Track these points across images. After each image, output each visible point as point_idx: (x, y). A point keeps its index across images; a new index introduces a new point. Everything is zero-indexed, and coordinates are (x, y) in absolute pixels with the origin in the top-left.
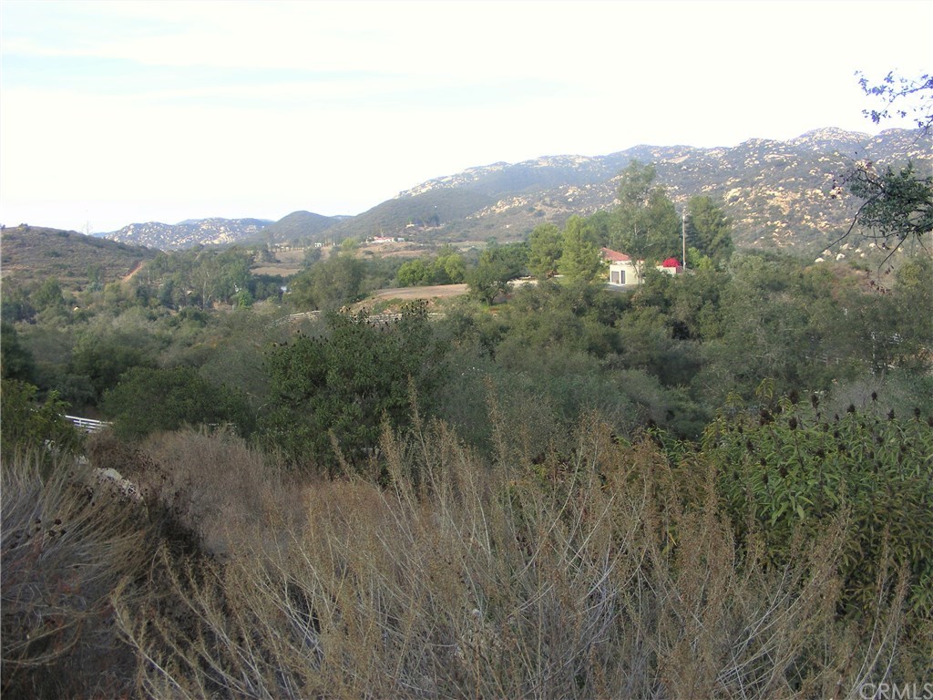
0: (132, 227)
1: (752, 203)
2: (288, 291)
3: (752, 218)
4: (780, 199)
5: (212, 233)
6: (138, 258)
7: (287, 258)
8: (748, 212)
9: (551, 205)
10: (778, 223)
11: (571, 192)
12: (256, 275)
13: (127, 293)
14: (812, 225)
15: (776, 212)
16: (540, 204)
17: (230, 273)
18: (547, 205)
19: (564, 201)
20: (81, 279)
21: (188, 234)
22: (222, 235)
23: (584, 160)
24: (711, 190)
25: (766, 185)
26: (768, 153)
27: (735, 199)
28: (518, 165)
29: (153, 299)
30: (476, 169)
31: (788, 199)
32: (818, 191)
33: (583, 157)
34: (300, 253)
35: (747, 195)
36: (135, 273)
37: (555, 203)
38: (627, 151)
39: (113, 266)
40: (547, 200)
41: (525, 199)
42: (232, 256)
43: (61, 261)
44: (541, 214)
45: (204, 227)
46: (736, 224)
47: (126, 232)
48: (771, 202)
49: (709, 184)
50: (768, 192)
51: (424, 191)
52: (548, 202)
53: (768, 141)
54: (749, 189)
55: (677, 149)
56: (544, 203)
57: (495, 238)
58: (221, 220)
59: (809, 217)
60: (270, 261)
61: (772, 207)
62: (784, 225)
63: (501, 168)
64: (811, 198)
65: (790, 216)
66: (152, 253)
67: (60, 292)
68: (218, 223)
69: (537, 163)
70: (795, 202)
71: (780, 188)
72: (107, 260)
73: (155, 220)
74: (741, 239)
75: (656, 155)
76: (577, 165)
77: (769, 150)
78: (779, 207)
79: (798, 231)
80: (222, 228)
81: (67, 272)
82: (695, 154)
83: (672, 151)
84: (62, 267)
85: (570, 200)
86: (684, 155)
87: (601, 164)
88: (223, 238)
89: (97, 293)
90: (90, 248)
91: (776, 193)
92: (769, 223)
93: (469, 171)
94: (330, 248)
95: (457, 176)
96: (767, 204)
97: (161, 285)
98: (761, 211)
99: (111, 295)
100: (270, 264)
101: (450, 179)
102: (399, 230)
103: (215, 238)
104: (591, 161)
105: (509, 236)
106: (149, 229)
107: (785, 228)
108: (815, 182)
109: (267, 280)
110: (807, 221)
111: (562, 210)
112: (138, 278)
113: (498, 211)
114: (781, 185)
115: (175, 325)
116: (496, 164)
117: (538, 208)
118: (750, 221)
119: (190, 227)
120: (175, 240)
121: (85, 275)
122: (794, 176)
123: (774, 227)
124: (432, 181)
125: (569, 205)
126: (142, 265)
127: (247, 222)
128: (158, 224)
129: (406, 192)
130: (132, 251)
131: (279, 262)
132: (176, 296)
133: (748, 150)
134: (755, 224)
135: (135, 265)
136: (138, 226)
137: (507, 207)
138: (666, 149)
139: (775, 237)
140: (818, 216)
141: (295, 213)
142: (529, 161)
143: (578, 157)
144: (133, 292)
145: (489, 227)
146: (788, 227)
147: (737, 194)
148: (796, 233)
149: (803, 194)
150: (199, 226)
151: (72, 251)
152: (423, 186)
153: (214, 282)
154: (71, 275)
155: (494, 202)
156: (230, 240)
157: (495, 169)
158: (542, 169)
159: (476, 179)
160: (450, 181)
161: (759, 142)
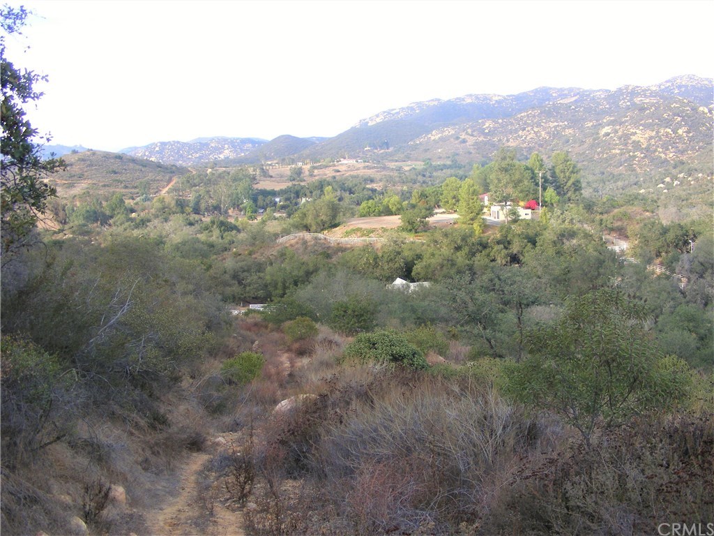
0: (159, 144)
1: (620, 138)
2: (280, 202)
3: (619, 149)
4: (641, 136)
5: (219, 150)
6: (172, 175)
7: (278, 175)
8: (616, 145)
9: (472, 135)
10: (638, 154)
11: (487, 125)
12: (257, 189)
13: (169, 204)
14: (663, 155)
15: (637, 145)
16: (464, 134)
17: (240, 189)
18: (469, 134)
19: (482, 132)
20: (133, 190)
21: (200, 150)
22: (226, 151)
23: (500, 98)
24: (592, 126)
25: (630, 125)
26: (637, 97)
27: (607, 134)
28: (449, 101)
29: (187, 208)
30: (417, 103)
31: (647, 136)
32: (669, 130)
33: (499, 96)
34: (287, 170)
35: (616, 131)
36: (170, 186)
37: (475, 133)
38: (532, 91)
39: (155, 180)
40: (469, 131)
41: (453, 129)
42: (240, 176)
43: (118, 177)
44: (464, 141)
45: (213, 145)
46: (607, 153)
47: (155, 148)
48: (634, 138)
49: (591, 121)
50: (631, 130)
51: (378, 120)
53: (638, 87)
54: (618, 127)
55: (571, 90)
56: (467, 134)
57: (430, 159)
58: (225, 140)
59: (661, 150)
60: (265, 176)
61: (634, 142)
62: (642, 155)
63: (436, 103)
64: (663, 135)
65: (647, 149)
66: (181, 171)
67: (124, 202)
68: (224, 141)
69: (463, 100)
70: (651, 138)
71: (641, 128)
72: (150, 176)
73: (176, 140)
74: (610, 165)
75: (554, 95)
76: (494, 102)
77: (638, 94)
78: (639, 142)
79: (652, 160)
80: (226, 146)
81: (123, 185)
82: (583, 96)
83: (566, 92)
84: (118, 181)
85: (487, 131)
86: (575, 95)
87: (513, 101)
88: (227, 153)
89: (147, 203)
90: (137, 167)
91: (638, 131)
92: (631, 154)
93: (411, 105)
94: (308, 167)
95: (403, 108)
96: (630, 139)
97: (191, 197)
98: (626, 145)
99: (158, 205)
100: (265, 179)
101: (398, 111)
102: (360, 152)
103: (220, 153)
104: (505, 99)
105: (440, 158)
106: (172, 146)
107: (643, 158)
108: (668, 123)
109: (265, 193)
110: (660, 152)
111: (480, 139)
112: (175, 190)
113: (433, 138)
114: (641, 125)
115: (207, 230)
116: (433, 100)
117: (463, 137)
118: (618, 151)
119: (202, 145)
120: (191, 155)
121: (136, 187)
122: (651, 118)
123: (635, 157)
124: (384, 112)
125: (486, 135)
126: (175, 180)
127: (244, 141)
128: (178, 142)
129: (364, 120)
130: (167, 169)
131: (271, 177)
132: (203, 206)
133: (622, 94)
134: (621, 154)
135: (170, 180)
136: (163, 144)
137: (439, 135)
138: (562, 90)
139: (635, 164)
140: (668, 149)
141: (282, 136)
142: (457, 98)
143: (495, 95)
144: (173, 203)
145: (426, 151)
146: (645, 157)
147: (609, 131)
148: (651, 162)
149: (657, 132)
150: (209, 144)
151: (126, 170)
152: (377, 116)
153: (229, 196)
154: (126, 187)
155: (429, 131)
156: (232, 156)
157: (432, 104)
158: (467, 105)
159: (417, 111)
160: (398, 113)
161: (630, 88)
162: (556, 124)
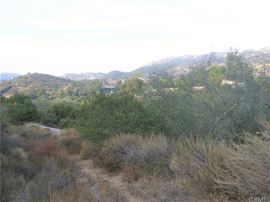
0: (66, 75)
2: (112, 92)
5: (89, 77)
6: (68, 83)
7: (112, 83)
10: (257, 74)
11: (194, 65)
12: (103, 88)
13: (65, 92)
14: (267, 74)
15: (256, 70)
16: (185, 68)
17: (96, 87)
19: (192, 67)
20: (52, 88)
21: (82, 77)
22: (92, 77)
23: (197, 56)
25: (253, 63)
28: (178, 57)
29: (73, 94)
31: (260, 67)
32: (269, 64)
33: (197, 55)
34: (115, 82)
36: (67, 87)
39: (61, 84)
41: (181, 67)
42: (96, 82)
43: (46, 83)
45: (87, 75)
47: (65, 76)
50: (254, 65)
51: (150, 65)
52: (188, 68)
53: (252, 50)
56: (186, 68)
58: (92, 73)
59: (266, 72)
60: (106, 84)
62: (259, 74)
63: (173, 58)
64: (267, 66)
65: (261, 72)
66: (72, 81)
67: (46, 91)
68: (91, 74)
69: (183, 57)
70: (262, 67)
72: (59, 83)
73: (73, 73)
75: (218, 55)
76: (195, 58)
77: (252, 53)
80: (92, 75)
81: (47, 86)
83: (223, 54)
84: (46, 85)
85: (194, 67)
86: (226, 55)
87: (202, 57)
88: (92, 78)
89: (56, 92)
90: (54, 79)
91: (256, 65)
93: (164, 59)
94: (124, 80)
95: (160, 61)
97: (75, 90)
99: (60, 93)
100: (107, 85)
101: (158, 61)
102: (144, 76)
103: (90, 78)
104: (199, 56)
106: (71, 75)
108: (268, 62)
109: (106, 89)
112: (68, 88)
113: (173, 70)
114: (257, 63)
115: (80, 101)
116: (171, 57)
117: (185, 70)
119: (83, 75)
120: (79, 79)
121: (53, 87)
122: (261, 60)
124: (153, 62)
126: (69, 85)
127: (99, 74)
128: (74, 74)
129: (145, 65)
130: (67, 80)
131: (109, 84)
132: (79, 93)
133: (246, 53)
135: (67, 85)
136: (68, 74)
137: (175, 69)
138: (221, 53)
141: (113, 71)
142: (181, 57)
143: (195, 55)
144: (67, 92)
149: (264, 65)
150: (85, 75)
151: (49, 80)
152: (150, 63)
153: (91, 89)
154: (49, 87)
155: (171, 68)
156: (94, 79)
157: (171, 59)
158: (185, 59)
159: (166, 61)
160: (158, 62)
161: (249, 51)
162: (221, 64)
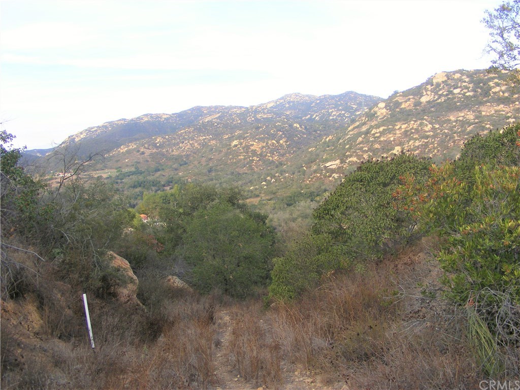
1: (243, 148)
3: (243, 156)
4: (256, 146)
8: (241, 153)
9: (148, 149)
10: (255, 158)
11: (158, 140)
14: (271, 158)
15: (254, 152)
16: (142, 148)
18: (146, 148)
19: (155, 145)
23: (167, 116)
24: (228, 138)
25: (250, 139)
26: (259, 114)
27: (236, 146)
28: (132, 120)
30: (110, 123)
31: (260, 146)
32: (274, 141)
33: (167, 114)
35: (241, 144)
37: (150, 147)
38: (190, 110)
40: (146, 146)
41: (135, 144)
44: (143, 153)
46: (236, 159)
48: (252, 148)
49: (227, 134)
50: (251, 143)
51: (82, 136)
52: (147, 147)
54: (242, 141)
55: (216, 107)
57: (120, 167)
59: (269, 155)
61: (252, 150)
62: (258, 159)
63: (123, 122)
64: (271, 145)
65: (261, 155)
69: (142, 119)
70: (263, 147)
71: (256, 141)
74: (238, 167)
75: (205, 112)
76: (163, 119)
77: (260, 112)
78: (256, 150)
79: (264, 162)
82: (224, 112)
83: (213, 109)
85: (158, 145)
86: (218, 113)
87: (176, 118)
91: (254, 143)
92: (251, 158)
93: (105, 124)
96: (250, 148)
98: (247, 153)
104: (171, 116)
105: (127, 166)
107: (258, 161)
108: (273, 137)
110: (269, 156)
111: (154, 151)
113: (122, 151)
114: (256, 139)
116: (120, 120)
117: (142, 150)
118: (242, 157)
122: (263, 134)
123: (253, 160)
124: (86, 130)
125: (157, 148)
129: (72, 136)
133: (249, 112)
134: (244, 159)
137: (126, 149)
139: (254, 165)
140: (274, 154)
142: (138, 118)
143: (164, 114)
145: (117, 161)
146: (260, 160)
147: (237, 143)
148: (264, 163)
149: (267, 143)
152: (81, 133)
155: (119, 146)
157: (120, 123)
158: (145, 123)
159: (110, 129)
160: (96, 131)
162: (204, 137)
